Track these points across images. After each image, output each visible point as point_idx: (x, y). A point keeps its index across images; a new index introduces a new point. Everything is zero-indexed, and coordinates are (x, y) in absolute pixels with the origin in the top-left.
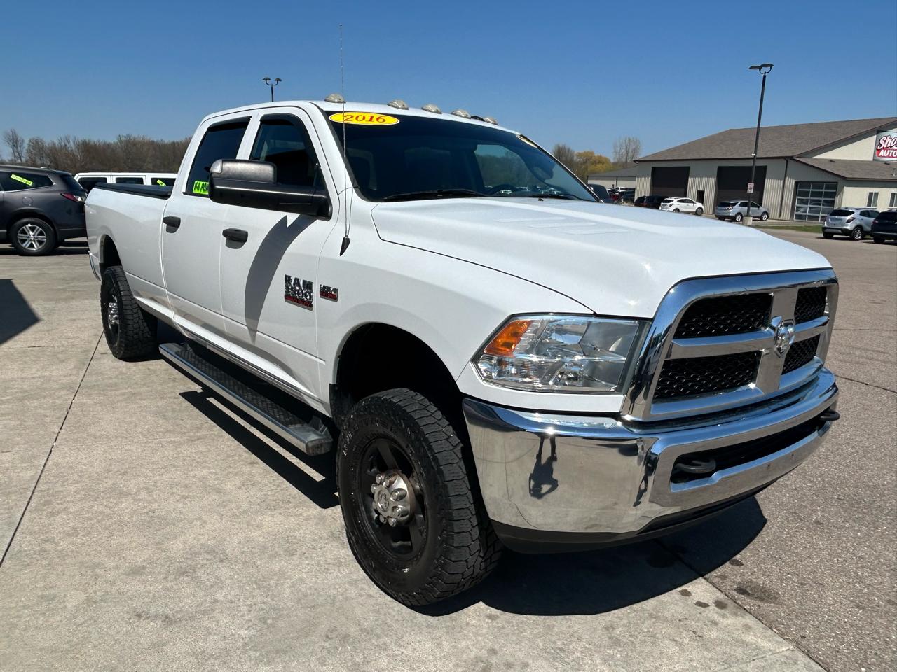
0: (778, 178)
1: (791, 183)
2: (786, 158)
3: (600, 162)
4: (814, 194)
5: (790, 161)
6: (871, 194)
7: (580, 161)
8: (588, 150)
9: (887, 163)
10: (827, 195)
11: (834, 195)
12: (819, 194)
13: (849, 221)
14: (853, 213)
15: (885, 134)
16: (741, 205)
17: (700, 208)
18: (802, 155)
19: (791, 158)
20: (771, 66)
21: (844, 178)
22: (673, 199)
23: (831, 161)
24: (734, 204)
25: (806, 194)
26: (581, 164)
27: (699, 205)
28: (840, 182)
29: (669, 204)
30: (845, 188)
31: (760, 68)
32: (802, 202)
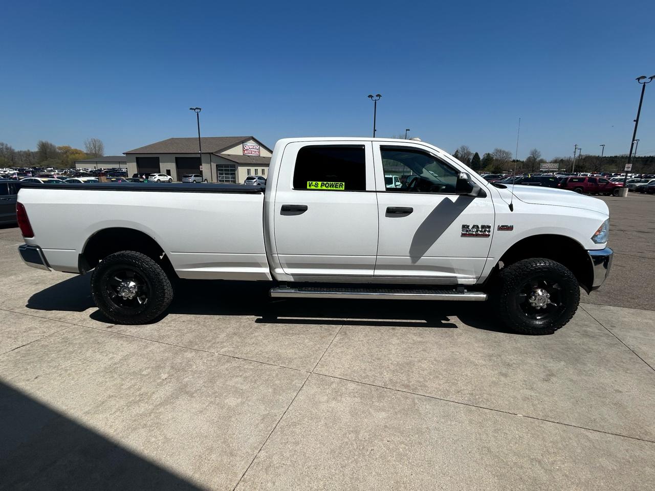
0: (208, 163)
1: (214, 166)
2: (209, 153)
3: (77, 153)
4: (225, 170)
5: (212, 155)
6: (248, 170)
7: (61, 152)
8: (66, 145)
9: (249, 156)
10: (231, 170)
11: (235, 170)
12: (228, 170)
13: (255, 182)
14: (255, 178)
15: (245, 143)
16: (195, 176)
17: (170, 178)
18: (216, 152)
19: (212, 153)
20: (200, 109)
21: (238, 163)
22: (155, 174)
23: (229, 155)
24: (191, 176)
25: (222, 170)
26: (63, 154)
27: (169, 177)
28: (236, 165)
29: (154, 177)
30: (239, 167)
31: (195, 110)
32: (220, 174)
